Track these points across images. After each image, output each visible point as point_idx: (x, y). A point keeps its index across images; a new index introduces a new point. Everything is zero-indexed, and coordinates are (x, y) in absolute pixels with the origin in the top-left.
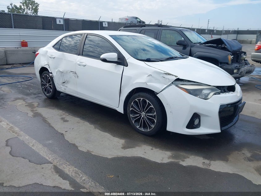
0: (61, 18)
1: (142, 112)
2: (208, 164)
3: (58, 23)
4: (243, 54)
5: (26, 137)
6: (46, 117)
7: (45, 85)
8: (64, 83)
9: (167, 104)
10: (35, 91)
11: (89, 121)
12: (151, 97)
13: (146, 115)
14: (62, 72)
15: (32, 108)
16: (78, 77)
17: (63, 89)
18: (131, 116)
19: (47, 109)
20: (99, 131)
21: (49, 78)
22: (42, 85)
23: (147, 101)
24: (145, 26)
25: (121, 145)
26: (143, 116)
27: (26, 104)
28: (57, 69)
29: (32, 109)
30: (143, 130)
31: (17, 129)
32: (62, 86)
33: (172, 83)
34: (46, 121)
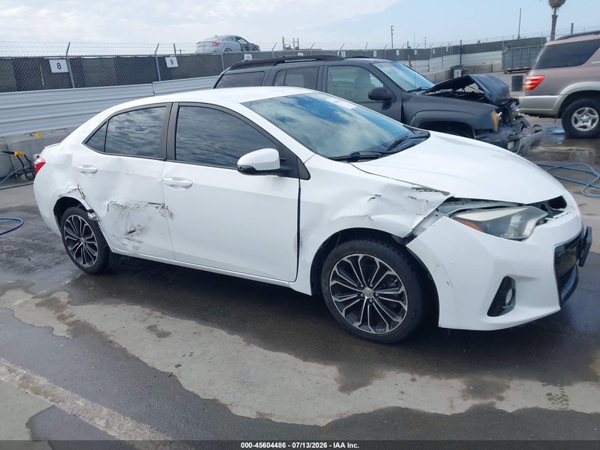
0: (61, 58)
1: (364, 288)
2: (561, 397)
3: (54, 69)
4: (513, 105)
5: (78, 402)
6: (108, 332)
7: (75, 242)
8: (130, 232)
9: (437, 266)
10: (45, 258)
11: (222, 326)
12: (386, 249)
13: (377, 295)
14: (124, 208)
15: (57, 311)
16: (171, 215)
17: (131, 249)
18: (334, 299)
19: (99, 306)
20: (261, 350)
21: (87, 224)
22: (67, 243)
23: (377, 260)
24: (283, 62)
25: (335, 383)
26: (366, 298)
27: (38, 301)
28: (106, 199)
29: (59, 314)
30: (373, 332)
31: (42, 381)
32: (126, 242)
33: (437, 210)
34: (111, 342)
